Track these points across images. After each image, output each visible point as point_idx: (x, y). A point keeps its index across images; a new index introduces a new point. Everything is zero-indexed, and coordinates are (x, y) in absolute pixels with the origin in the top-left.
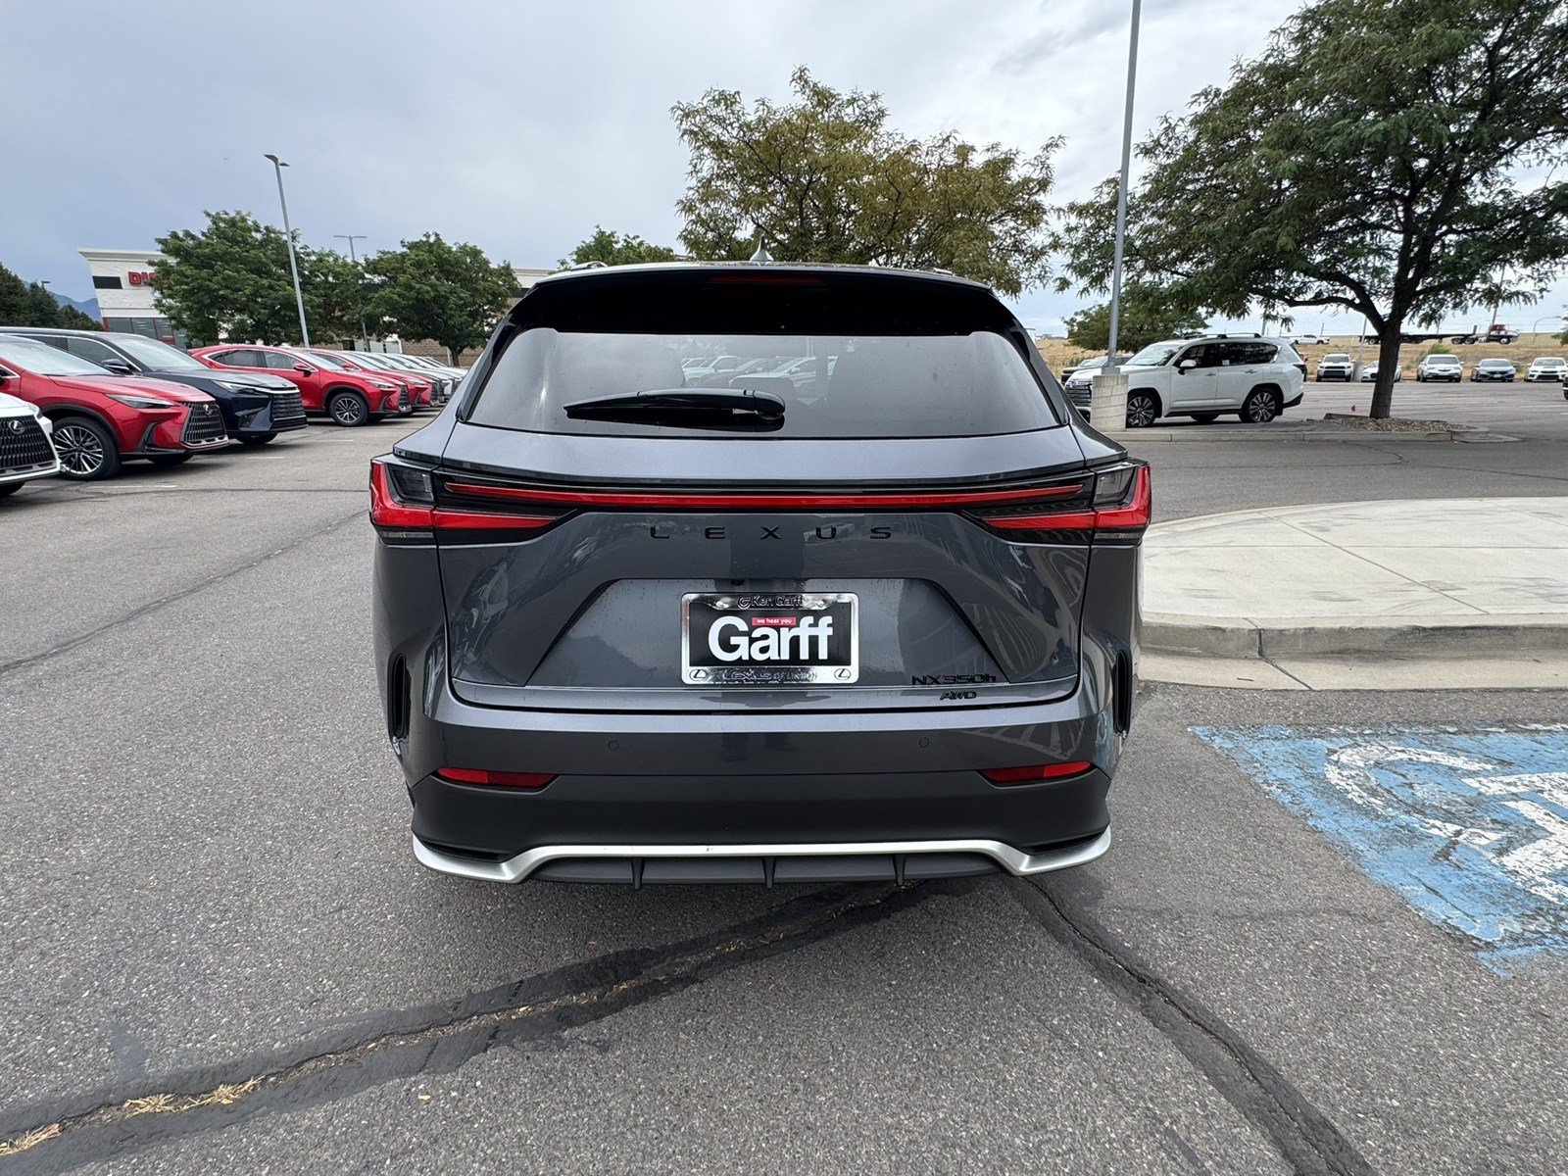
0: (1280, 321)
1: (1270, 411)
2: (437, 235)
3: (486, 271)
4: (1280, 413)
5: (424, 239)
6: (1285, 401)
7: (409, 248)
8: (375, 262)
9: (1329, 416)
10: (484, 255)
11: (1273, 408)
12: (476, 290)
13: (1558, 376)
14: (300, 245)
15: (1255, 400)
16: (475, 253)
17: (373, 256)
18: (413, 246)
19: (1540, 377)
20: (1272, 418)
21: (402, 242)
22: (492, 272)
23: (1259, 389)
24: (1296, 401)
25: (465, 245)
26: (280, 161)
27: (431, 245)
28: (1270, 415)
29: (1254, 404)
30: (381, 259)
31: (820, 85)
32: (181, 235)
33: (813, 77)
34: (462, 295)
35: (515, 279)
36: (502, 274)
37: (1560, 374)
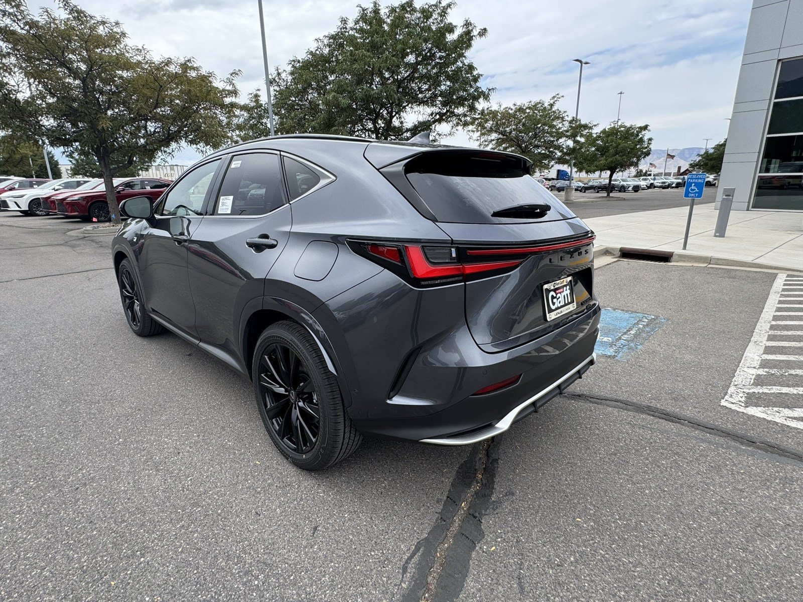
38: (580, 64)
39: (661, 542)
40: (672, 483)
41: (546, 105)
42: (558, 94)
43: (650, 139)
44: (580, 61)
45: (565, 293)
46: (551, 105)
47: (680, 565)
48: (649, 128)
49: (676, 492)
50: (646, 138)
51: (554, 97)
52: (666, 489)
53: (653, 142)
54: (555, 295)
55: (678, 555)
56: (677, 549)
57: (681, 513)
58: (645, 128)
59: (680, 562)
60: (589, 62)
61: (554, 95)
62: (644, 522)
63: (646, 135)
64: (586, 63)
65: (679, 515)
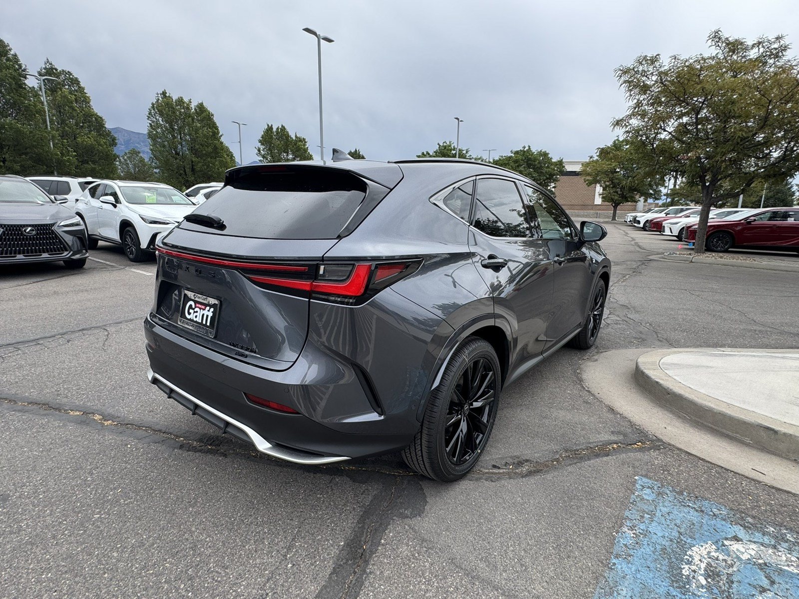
2: (529, 147)
3: (549, 163)
5: (522, 149)
7: (514, 154)
8: (497, 161)
10: (549, 156)
12: (541, 172)
14: (468, 155)
16: (545, 154)
17: (497, 158)
18: (517, 153)
21: (511, 151)
22: (552, 164)
25: (541, 151)
26: (460, 120)
27: (524, 152)
30: (500, 159)
31: (730, 39)
32: (425, 153)
33: (725, 34)
34: (534, 175)
35: (564, 167)
36: (557, 165)
39: (54, 537)
40: (111, 588)
45: (206, 312)
47: (24, 540)
49: (95, 583)
52: (106, 575)
54: (193, 307)
55: (32, 544)
56: (37, 546)
57: (66, 572)
59: (26, 542)
62: (82, 534)
65: (66, 569)
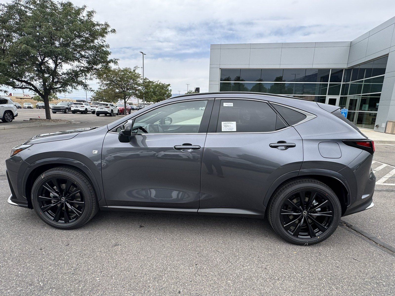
0: (4, 92)
1: (11, 118)
4: (14, 119)
6: (14, 115)
9: (31, 119)
11: (11, 117)
13: (31, 107)
15: (6, 115)
19: (27, 107)
20: (12, 120)
23: (6, 112)
24: (17, 115)
28: (11, 119)
29: (6, 116)
37: (32, 107)
38: (142, 54)
41: (132, 70)
42: (137, 66)
43: (171, 90)
44: (143, 53)
46: (134, 71)
48: (170, 85)
50: (169, 89)
51: (135, 67)
53: (172, 91)
58: (169, 85)
60: (146, 54)
61: (135, 66)
63: (169, 88)
64: (145, 54)
